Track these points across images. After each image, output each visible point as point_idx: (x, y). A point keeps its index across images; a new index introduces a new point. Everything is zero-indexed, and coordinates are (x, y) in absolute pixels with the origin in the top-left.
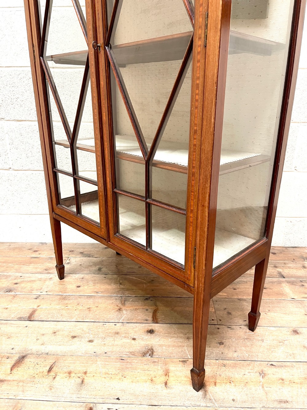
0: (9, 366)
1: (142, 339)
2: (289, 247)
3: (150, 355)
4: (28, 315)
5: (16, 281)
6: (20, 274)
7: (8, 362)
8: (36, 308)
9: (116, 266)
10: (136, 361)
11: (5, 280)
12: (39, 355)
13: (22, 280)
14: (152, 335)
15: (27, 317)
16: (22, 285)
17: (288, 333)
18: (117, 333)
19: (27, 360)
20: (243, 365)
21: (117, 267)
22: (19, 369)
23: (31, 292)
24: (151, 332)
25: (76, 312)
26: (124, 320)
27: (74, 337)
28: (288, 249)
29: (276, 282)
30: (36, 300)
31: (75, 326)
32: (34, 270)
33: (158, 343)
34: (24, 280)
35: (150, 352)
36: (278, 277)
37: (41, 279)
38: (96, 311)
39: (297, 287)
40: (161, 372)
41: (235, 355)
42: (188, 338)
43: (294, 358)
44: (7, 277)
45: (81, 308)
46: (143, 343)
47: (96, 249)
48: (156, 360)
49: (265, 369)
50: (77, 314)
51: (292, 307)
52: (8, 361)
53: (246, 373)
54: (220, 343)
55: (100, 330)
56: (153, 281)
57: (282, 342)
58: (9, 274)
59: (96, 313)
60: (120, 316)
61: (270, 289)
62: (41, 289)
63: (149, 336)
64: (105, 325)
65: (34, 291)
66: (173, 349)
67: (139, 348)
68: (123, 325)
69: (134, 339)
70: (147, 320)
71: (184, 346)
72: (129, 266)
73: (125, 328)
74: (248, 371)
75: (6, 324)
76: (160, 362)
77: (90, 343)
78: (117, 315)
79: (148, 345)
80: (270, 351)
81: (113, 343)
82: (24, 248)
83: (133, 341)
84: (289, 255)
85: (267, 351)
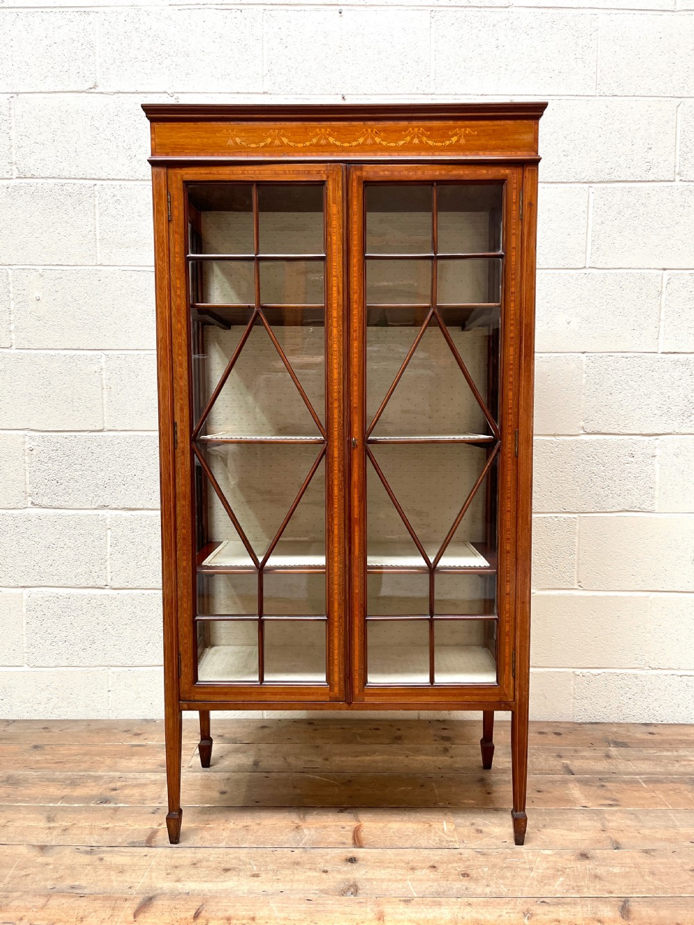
0: (130, 912)
1: (339, 872)
2: (584, 723)
3: (352, 894)
4: (144, 838)
5: (112, 785)
6: (117, 774)
7: (127, 906)
8: (156, 827)
9: (284, 757)
10: (331, 902)
11: (94, 784)
12: (174, 896)
13: (123, 783)
14: (354, 866)
15: (145, 842)
16: (126, 792)
17: (572, 858)
18: (298, 863)
19: (155, 902)
20: (499, 904)
21: (286, 759)
22: (146, 915)
23: (143, 803)
24: (352, 860)
25: (224, 832)
26: (305, 843)
27: (226, 870)
28: (583, 726)
29: (558, 781)
30: (153, 815)
31: (227, 854)
32: (141, 767)
33: (364, 877)
34: (127, 783)
35: (353, 889)
36: (562, 772)
37: (155, 781)
38: (257, 831)
39: (593, 788)
40: (371, 916)
41: (488, 890)
42: (412, 869)
43: (578, 892)
44: (97, 779)
45: (232, 827)
46: (339, 877)
47: (245, 730)
48: (362, 900)
49: (533, 908)
50: (226, 835)
51: (582, 821)
52: (127, 904)
53: (504, 913)
54: (464, 874)
55: (268, 859)
56: (350, 781)
57: (562, 871)
58: (100, 773)
59: (258, 834)
60: (298, 838)
61: (548, 792)
62: (158, 797)
63: (349, 866)
64: (275, 852)
65: (147, 802)
66: (389, 884)
67: (334, 884)
68: (306, 852)
69: (326, 872)
70: (344, 843)
71: (406, 880)
72: (306, 758)
73: (310, 855)
74: (506, 911)
75: (111, 852)
76: (369, 903)
77: (255, 878)
78: (294, 836)
79: (348, 880)
80: (542, 884)
81: (292, 877)
82: (116, 729)
83: (324, 875)
84: (585, 737)
85: (536, 883)
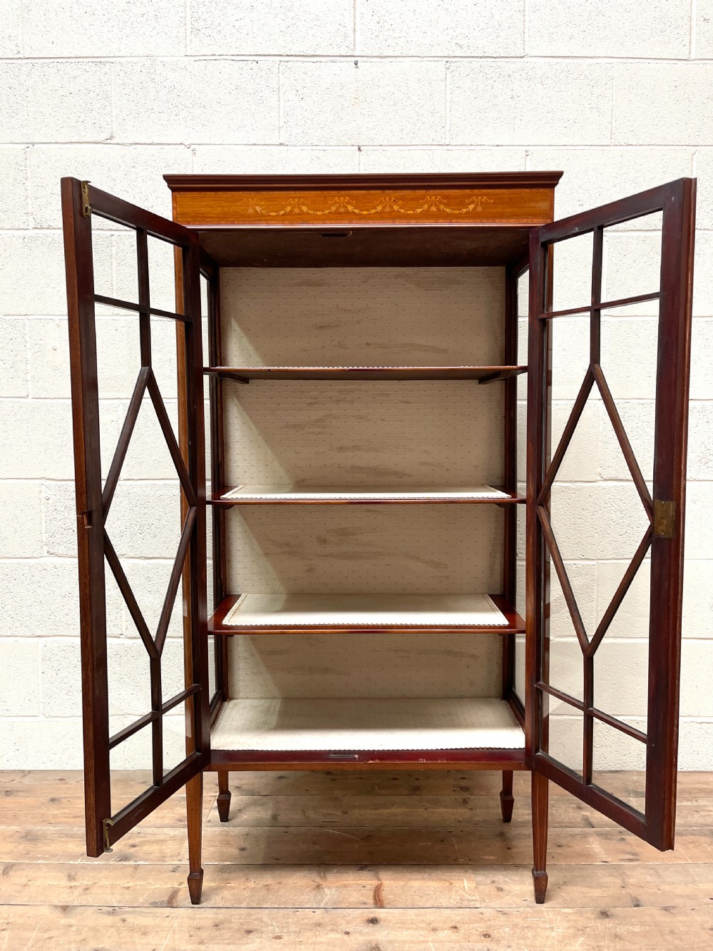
1: (361, 933)
2: (604, 772)
4: (166, 898)
5: (131, 842)
8: (177, 886)
9: (302, 810)
13: (143, 839)
14: (377, 927)
15: (166, 902)
16: (146, 848)
17: (592, 916)
18: (319, 925)
21: (304, 812)
23: (163, 861)
24: (374, 921)
25: (245, 892)
26: (326, 903)
27: (249, 932)
28: (603, 774)
29: (579, 834)
30: (173, 874)
31: (249, 915)
32: (159, 821)
33: (386, 939)
34: (145, 839)
36: (582, 825)
37: (174, 836)
38: (278, 891)
39: (613, 841)
42: (433, 930)
45: (253, 886)
46: (361, 939)
47: (263, 780)
50: (247, 895)
51: (602, 877)
54: (486, 935)
55: (290, 920)
56: (369, 836)
57: (583, 930)
59: (280, 893)
60: (319, 898)
61: (569, 847)
62: (179, 854)
63: (371, 927)
64: (297, 913)
65: (167, 859)
66: (411, 945)
67: (356, 946)
68: (327, 912)
69: (347, 933)
70: (365, 903)
71: (428, 942)
72: (325, 811)
73: (331, 916)
75: (133, 912)
77: (277, 940)
78: (315, 896)
79: (370, 942)
80: (563, 944)
81: (314, 939)
82: (133, 780)
83: (346, 936)
85: (557, 943)
